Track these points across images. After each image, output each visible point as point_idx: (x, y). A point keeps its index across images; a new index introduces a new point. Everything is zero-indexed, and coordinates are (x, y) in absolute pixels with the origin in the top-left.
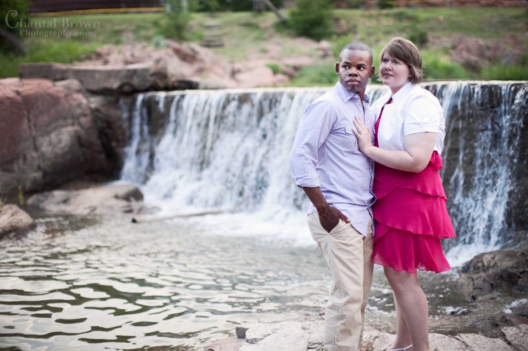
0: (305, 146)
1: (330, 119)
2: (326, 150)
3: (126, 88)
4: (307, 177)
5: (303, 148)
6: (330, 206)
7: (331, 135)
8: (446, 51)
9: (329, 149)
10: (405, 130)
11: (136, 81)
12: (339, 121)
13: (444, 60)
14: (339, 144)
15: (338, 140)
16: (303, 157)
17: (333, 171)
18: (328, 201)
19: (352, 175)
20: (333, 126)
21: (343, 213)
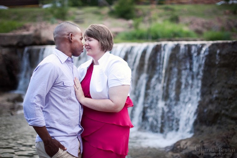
0: (37, 97)
1: (54, 76)
2: (50, 98)
3: (21, 44)
4: (38, 120)
5: (35, 98)
6: (53, 138)
7: (54, 87)
8: (187, 25)
9: (52, 97)
10: (108, 85)
11: (25, 41)
12: (59, 77)
13: (186, 29)
14: (60, 94)
15: (59, 91)
16: (35, 105)
17: (55, 113)
18: (51, 135)
19: (68, 115)
20: (55, 81)
21: (61, 143)
